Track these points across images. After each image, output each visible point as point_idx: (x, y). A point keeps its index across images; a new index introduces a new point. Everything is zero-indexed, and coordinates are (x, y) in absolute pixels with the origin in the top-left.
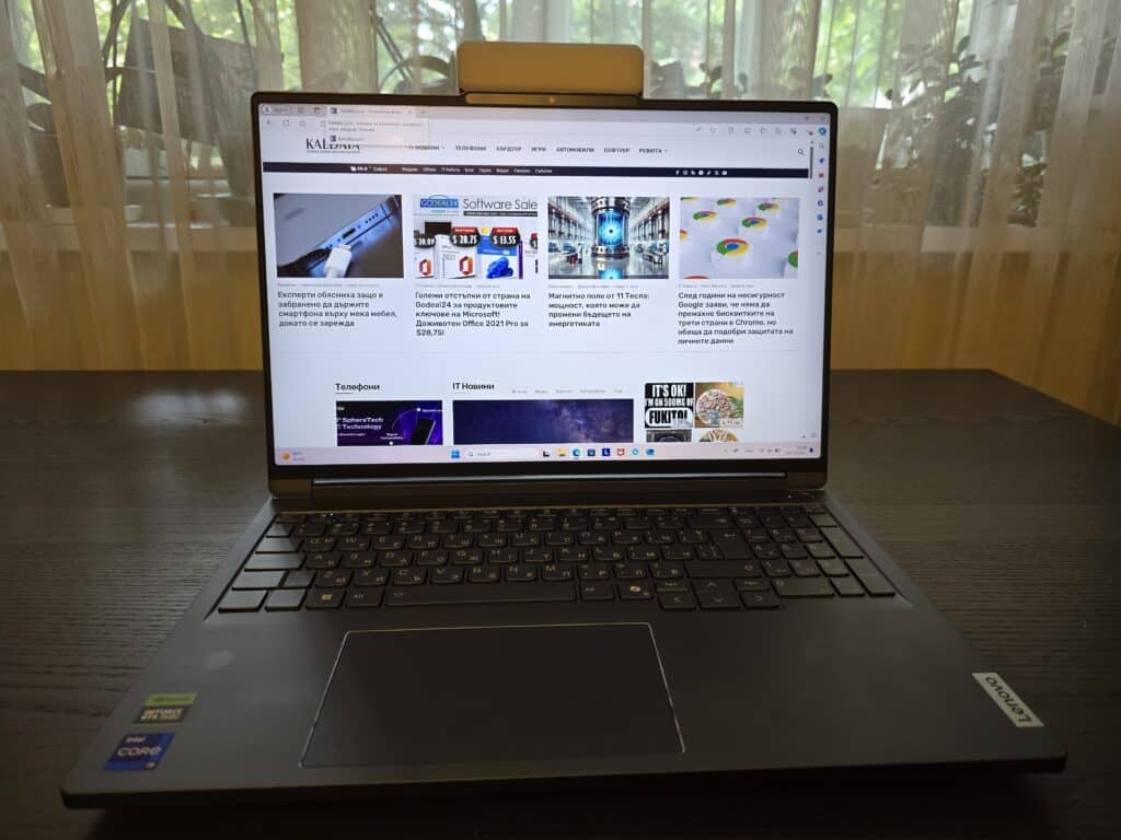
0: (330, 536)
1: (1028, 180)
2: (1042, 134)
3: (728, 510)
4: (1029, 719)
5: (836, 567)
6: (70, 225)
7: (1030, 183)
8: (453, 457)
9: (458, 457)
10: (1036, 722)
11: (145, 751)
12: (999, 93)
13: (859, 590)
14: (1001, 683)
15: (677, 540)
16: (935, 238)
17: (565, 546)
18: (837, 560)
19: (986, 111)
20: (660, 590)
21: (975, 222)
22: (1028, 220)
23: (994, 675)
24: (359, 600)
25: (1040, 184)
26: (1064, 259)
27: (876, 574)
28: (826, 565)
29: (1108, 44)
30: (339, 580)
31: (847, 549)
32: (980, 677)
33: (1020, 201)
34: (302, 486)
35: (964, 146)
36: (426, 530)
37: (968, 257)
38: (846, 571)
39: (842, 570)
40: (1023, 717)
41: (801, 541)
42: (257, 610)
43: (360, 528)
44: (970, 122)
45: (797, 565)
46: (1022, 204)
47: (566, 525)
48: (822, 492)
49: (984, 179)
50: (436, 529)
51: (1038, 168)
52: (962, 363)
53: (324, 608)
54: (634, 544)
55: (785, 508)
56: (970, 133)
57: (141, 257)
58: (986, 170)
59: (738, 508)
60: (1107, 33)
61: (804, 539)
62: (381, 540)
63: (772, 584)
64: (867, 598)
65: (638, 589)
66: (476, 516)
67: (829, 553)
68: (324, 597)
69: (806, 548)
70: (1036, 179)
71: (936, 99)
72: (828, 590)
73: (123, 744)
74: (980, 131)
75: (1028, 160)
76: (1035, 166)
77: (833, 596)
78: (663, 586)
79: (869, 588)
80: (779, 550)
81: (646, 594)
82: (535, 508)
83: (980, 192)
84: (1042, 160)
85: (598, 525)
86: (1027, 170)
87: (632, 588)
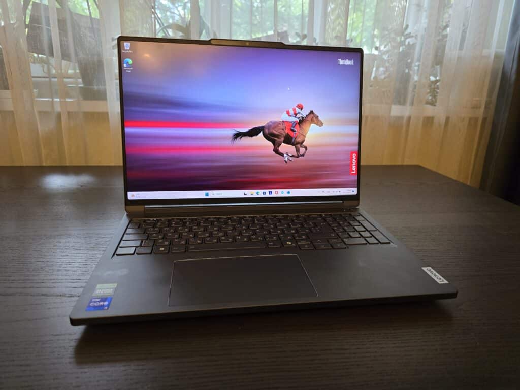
0: (157, 227)
1: (433, 87)
2: (438, 67)
3: (321, 216)
4: (443, 281)
5: (367, 234)
6: (9, 98)
7: (433, 89)
8: (206, 195)
9: (208, 195)
10: (446, 282)
11: (102, 303)
12: (421, 49)
13: (376, 242)
14: (432, 270)
15: (302, 226)
16: (396, 110)
17: (258, 229)
18: (367, 232)
19: (416, 57)
20: (299, 243)
21: (412, 104)
22: (433, 103)
23: (430, 268)
24: (176, 250)
25: (438, 88)
26: (448, 119)
27: (382, 236)
28: (363, 233)
29: (464, 29)
30: (165, 243)
31: (370, 227)
32: (425, 269)
33: (429, 95)
34: (140, 208)
35: (407, 71)
36: (198, 224)
37: (409, 118)
38: (370, 235)
39: (369, 235)
40: (440, 280)
41: (352, 225)
42: (133, 254)
43: (169, 224)
44: (409, 61)
45: (351, 234)
46: (430, 96)
47: (256, 222)
48: (357, 209)
49: (415, 86)
50: (202, 224)
51: (437, 81)
52: (407, 162)
53: (162, 253)
54: (286, 228)
55: (344, 214)
56: (409, 66)
57: (44, 114)
58: (416, 82)
59: (325, 215)
60: (464, 25)
61: (353, 225)
62: (179, 228)
63: (343, 241)
64: (380, 244)
65: (290, 243)
66: (218, 220)
67: (364, 229)
68: (161, 249)
69: (354, 228)
70: (436, 86)
71: (396, 51)
72: (365, 242)
73: (91, 301)
74: (413, 65)
75: (432, 78)
76: (435, 81)
77: (366, 244)
78: (300, 242)
79: (381, 241)
80: (343, 228)
81: (294, 245)
82: (242, 216)
83: (413, 91)
84: (438, 78)
85: (269, 221)
86: (432, 82)
87: (288, 243)
